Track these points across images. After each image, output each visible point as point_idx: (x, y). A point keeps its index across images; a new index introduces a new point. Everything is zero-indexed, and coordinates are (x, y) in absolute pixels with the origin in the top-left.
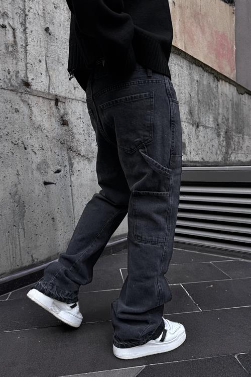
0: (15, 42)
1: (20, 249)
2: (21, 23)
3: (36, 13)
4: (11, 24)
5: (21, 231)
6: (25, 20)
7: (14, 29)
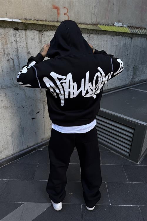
0: (14, 65)
1: (23, 144)
2: (16, 55)
3: (23, 47)
4: (12, 58)
5: (23, 138)
6: (18, 53)
7: (13, 60)
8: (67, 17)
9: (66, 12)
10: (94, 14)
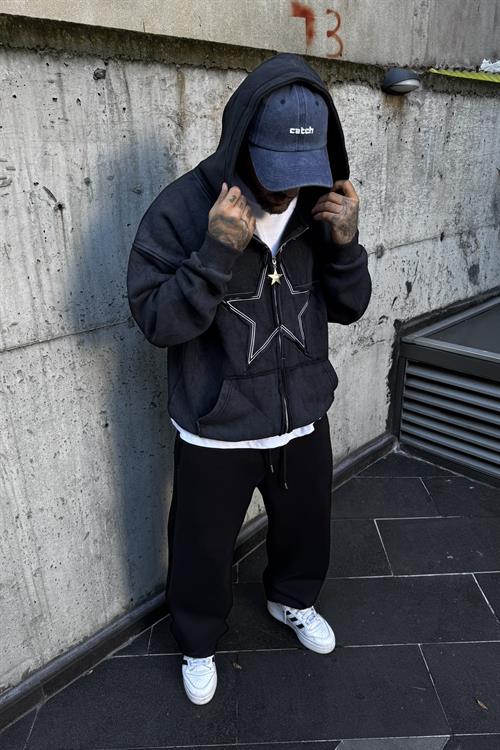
8: (338, 44)
9: (334, 28)
10: (420, 31)
